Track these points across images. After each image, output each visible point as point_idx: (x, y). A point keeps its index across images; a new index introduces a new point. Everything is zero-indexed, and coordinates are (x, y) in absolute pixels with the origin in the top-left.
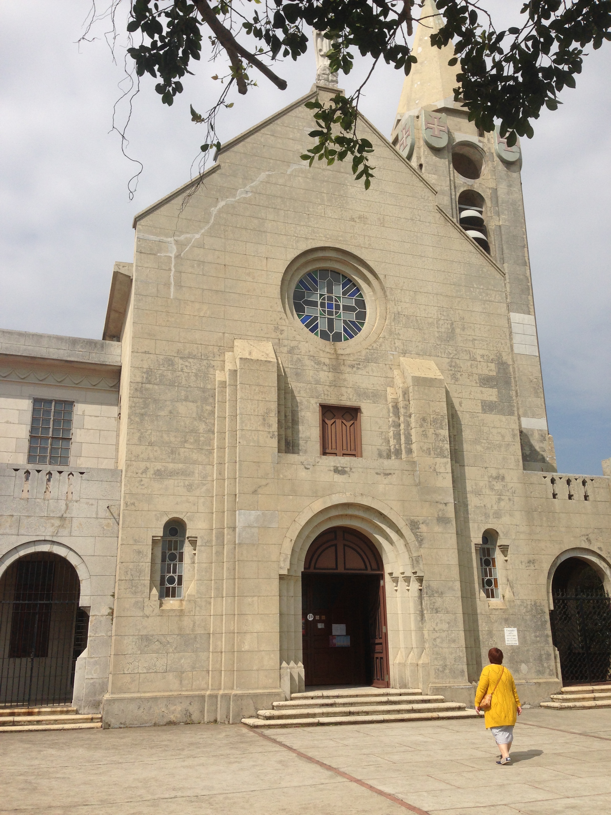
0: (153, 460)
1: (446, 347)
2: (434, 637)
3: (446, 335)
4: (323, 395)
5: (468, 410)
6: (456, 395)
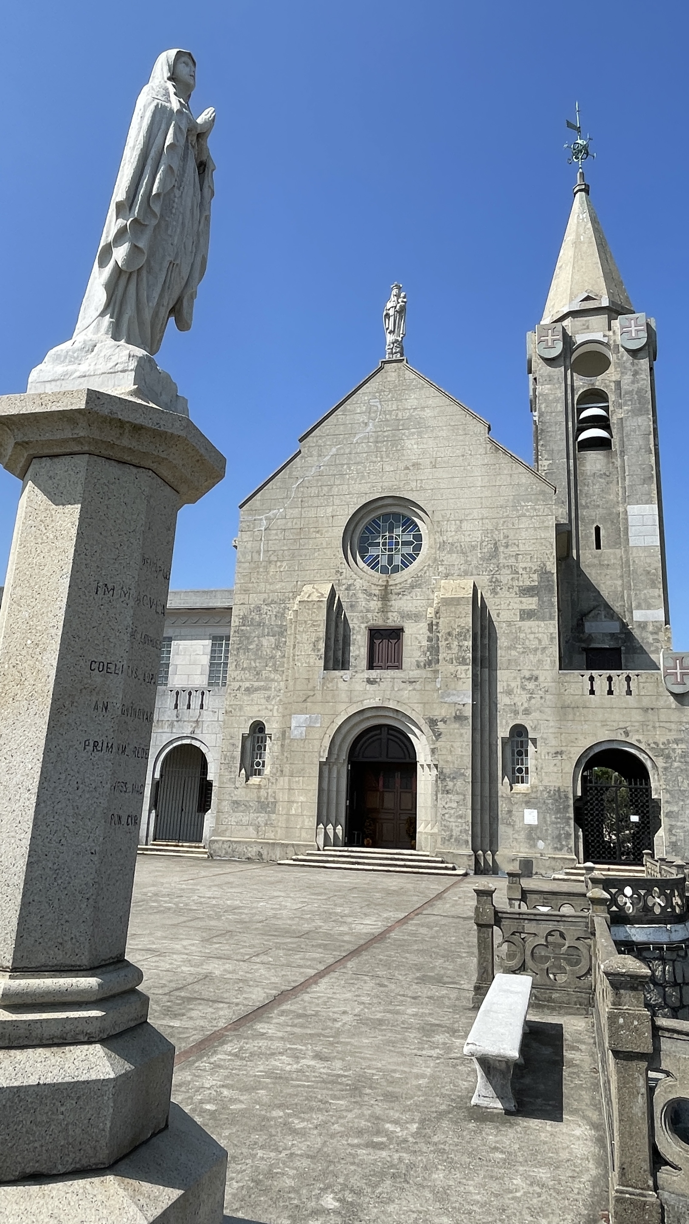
0: (245, 681)
1: (488, 565)
2: (443, 813)
3: (488, 555)
4: (371, 620)
5: (506, 620)
6: (494, 608)
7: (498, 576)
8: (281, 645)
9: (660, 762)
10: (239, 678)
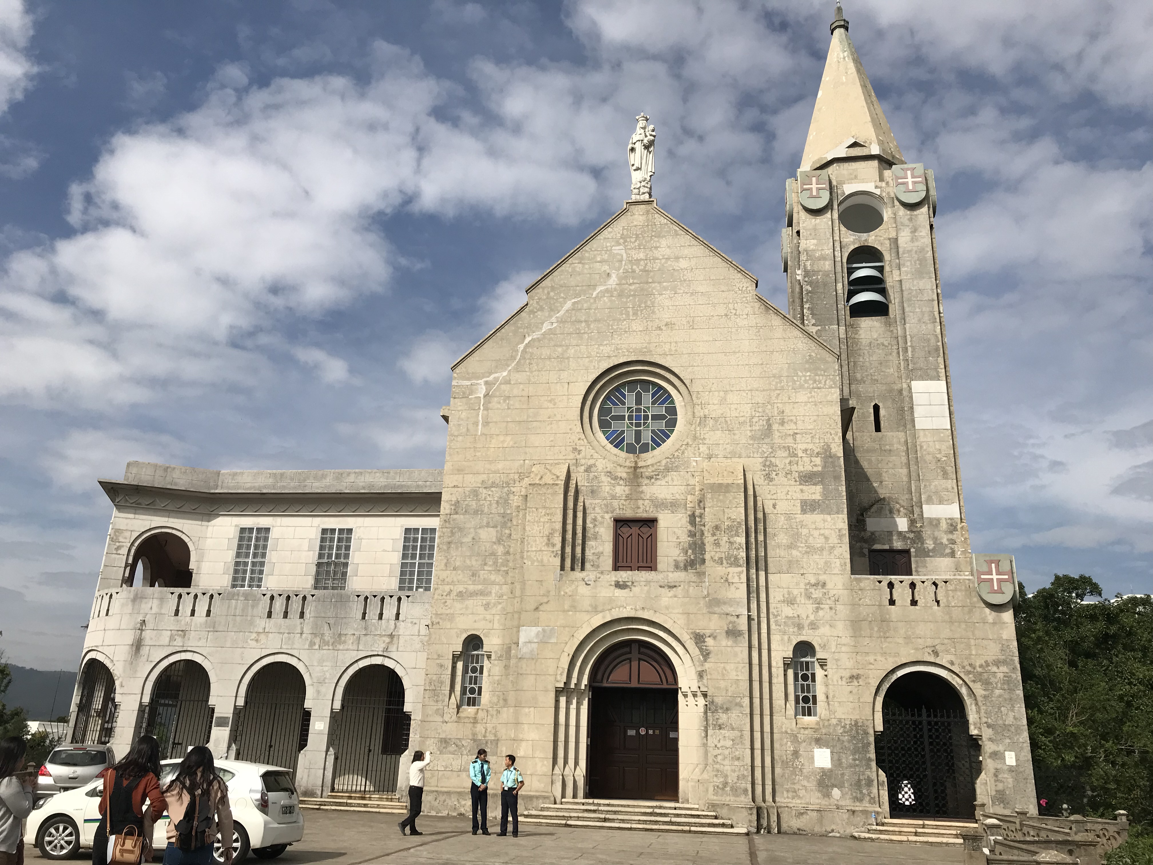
0: (457, 583)
1: (760, 445)
2: (715, 754)
3: (760, 433)
4: (618, 509)
5: (784, 512)
6: (769, 497)
7: (773, 460)
8: (504, 538)
9: (978, 689)
10: (449, 580)
